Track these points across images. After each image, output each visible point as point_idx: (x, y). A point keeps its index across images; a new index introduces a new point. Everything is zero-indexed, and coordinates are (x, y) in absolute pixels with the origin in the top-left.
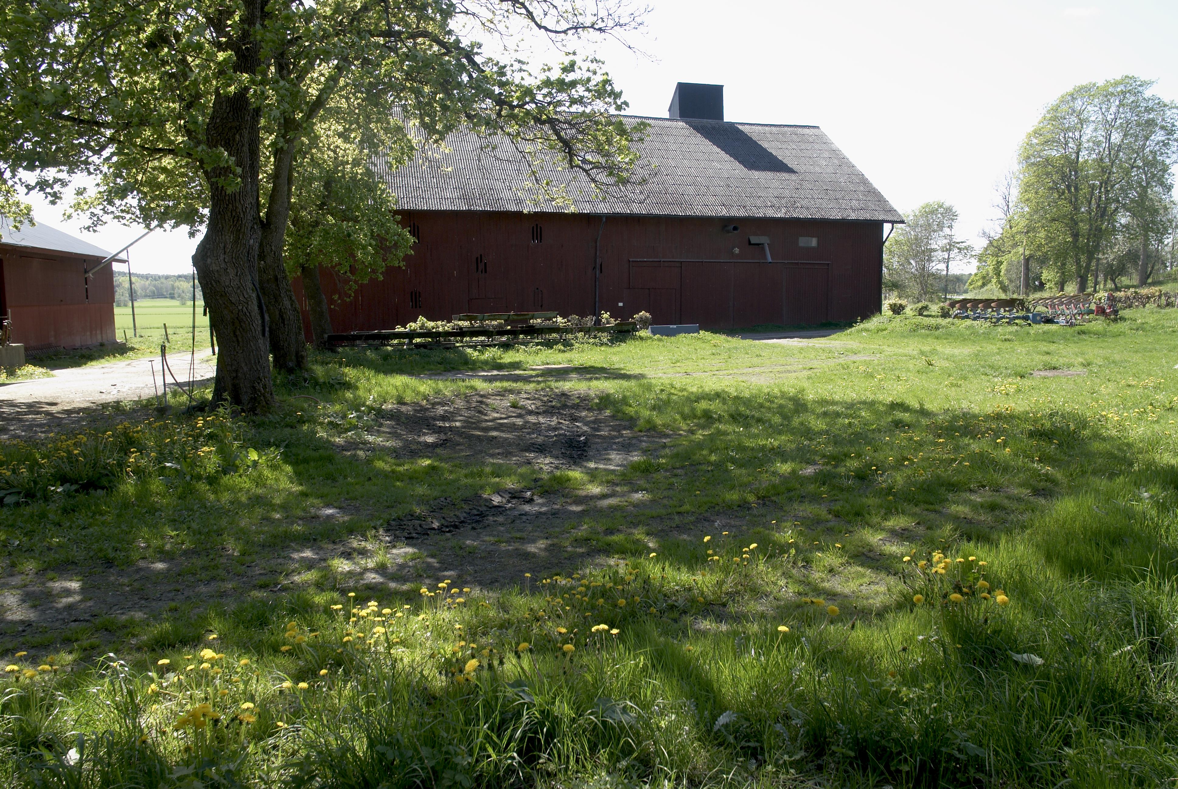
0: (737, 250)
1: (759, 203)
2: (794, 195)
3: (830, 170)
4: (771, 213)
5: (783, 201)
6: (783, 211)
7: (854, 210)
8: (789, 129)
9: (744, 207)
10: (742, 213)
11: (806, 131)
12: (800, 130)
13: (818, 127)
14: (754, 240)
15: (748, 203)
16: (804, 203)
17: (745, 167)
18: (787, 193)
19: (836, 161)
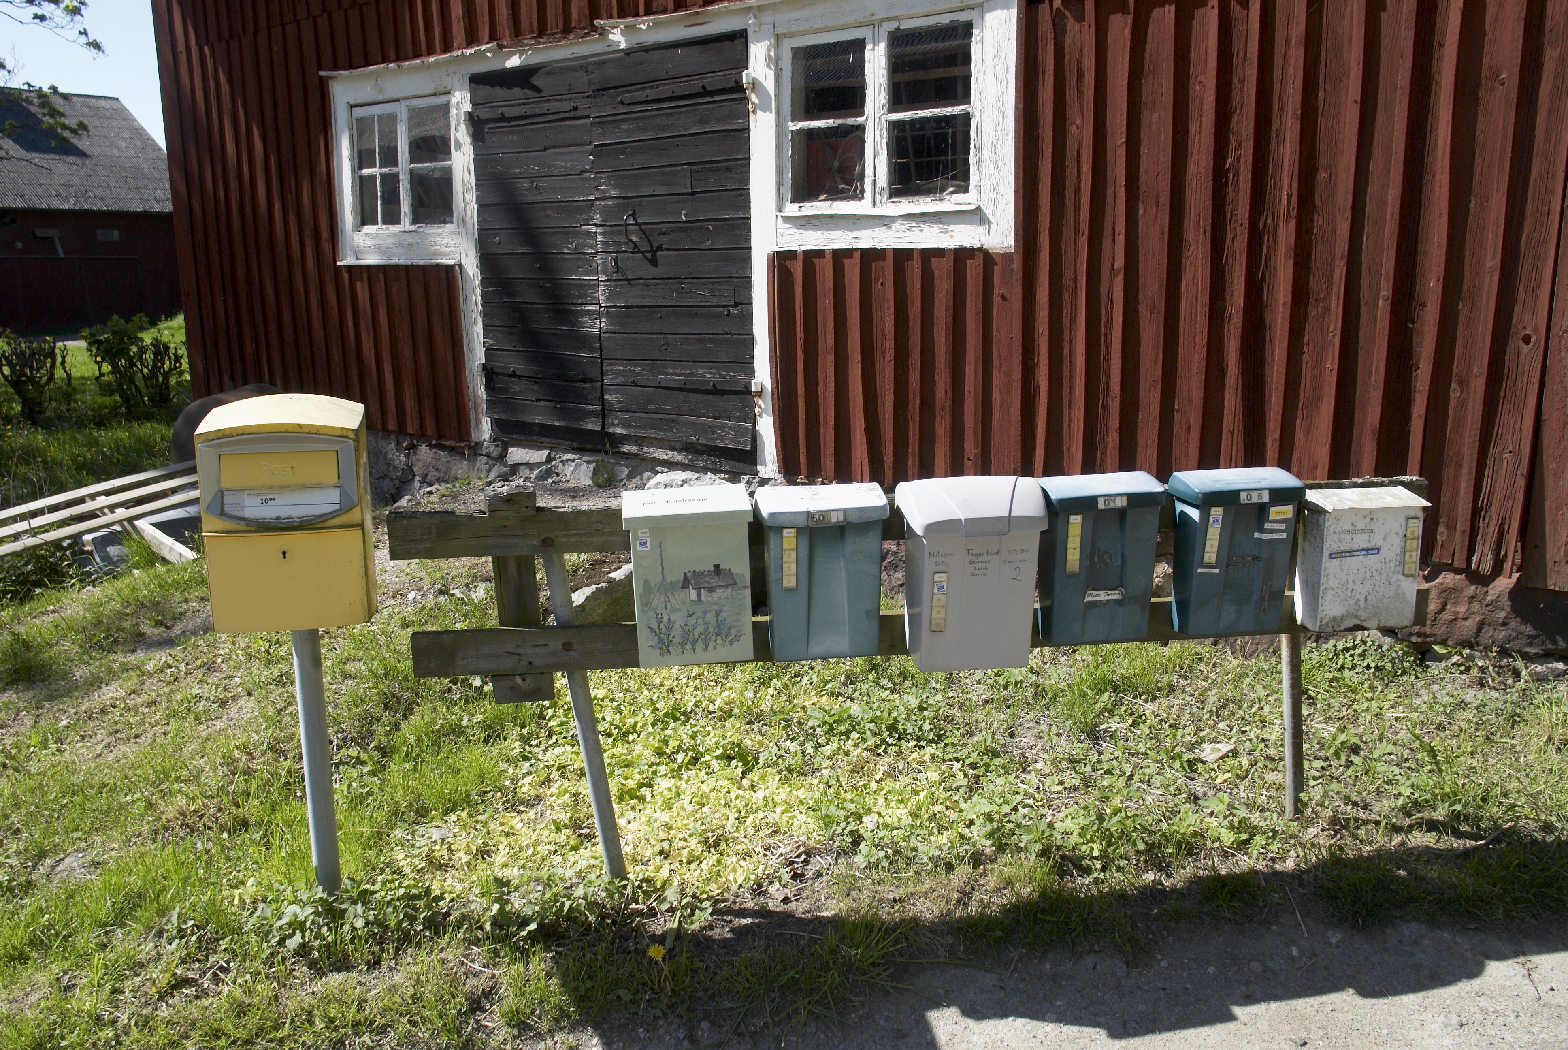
0: (19, 245)
1: (40, 191)
2: (85, 183)
3: (131, 153)
4: (56, 204)
5: (72, 190)
6: (72, 201)
7: (157, 201)
8: (79, 99)
9: (22, 196)
10: (20, 204)
11: (103, 103)
12: (93, 101)
13: (117, 99)
14: (40, 233)
15: (27, 192)
16: (99, 192)
17: (22, 147)
18: (76, 180)
19: (139, 143)
